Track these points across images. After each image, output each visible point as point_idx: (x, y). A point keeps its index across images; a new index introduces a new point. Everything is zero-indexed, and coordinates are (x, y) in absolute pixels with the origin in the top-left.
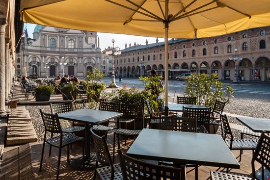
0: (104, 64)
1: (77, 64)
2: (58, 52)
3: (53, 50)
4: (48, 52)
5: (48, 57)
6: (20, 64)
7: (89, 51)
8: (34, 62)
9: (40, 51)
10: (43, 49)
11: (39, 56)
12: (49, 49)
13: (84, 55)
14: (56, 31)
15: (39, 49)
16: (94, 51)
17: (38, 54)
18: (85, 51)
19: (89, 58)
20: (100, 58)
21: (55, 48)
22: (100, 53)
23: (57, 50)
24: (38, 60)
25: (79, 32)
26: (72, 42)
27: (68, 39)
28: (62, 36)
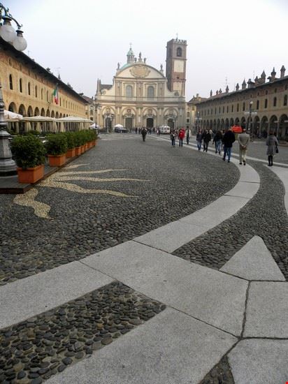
0: (188, 116)
1: (157, 116)
2: (135, 103)
3: (130, 100)
4: (123, 102)
5: (123, 108)
6: (92, 116)
7: (171, 100)
8: (108, 115)
9: (115, 102)
10: (118, 99)
11: (114, 107)
12: (124, 99)
13: (165, 105)
14: (133, 77)
15: (113, 99)
16: (177, 100)
17: (113, 106)
18: (166, 100)
19: (171, 109)
20: (183, 109)
21: (132, 97)
22: (184, 103)
23: (134, 99)
24: (112, 112)
25: (160, 76)
26: (151, 89)
27: (147, 86)
28: (140, 82)
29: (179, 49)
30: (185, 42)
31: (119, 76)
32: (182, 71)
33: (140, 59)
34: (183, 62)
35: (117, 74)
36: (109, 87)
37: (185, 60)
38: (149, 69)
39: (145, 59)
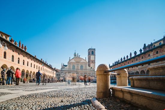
4: (71, 71)
7: (90, 70)
9: (68, 71)
13: (87, 72)
14: (75, 62)
16: (92, 70)
18: (88, 70)
20: (94, 73)
23: (75, 70)
25: (85, 62)
26: (82, 66)
27: (80, 65)
28: (78, 64)
29: (93, 52)
30: (95, 49)
31: (70, 62)
32: (94, 59)
33: (78, 56)
34: (94, 56)
35: (69, 61)
36: (66, 66)
37: (95, 55)
38: (81, 59)
39: (79, 56)
